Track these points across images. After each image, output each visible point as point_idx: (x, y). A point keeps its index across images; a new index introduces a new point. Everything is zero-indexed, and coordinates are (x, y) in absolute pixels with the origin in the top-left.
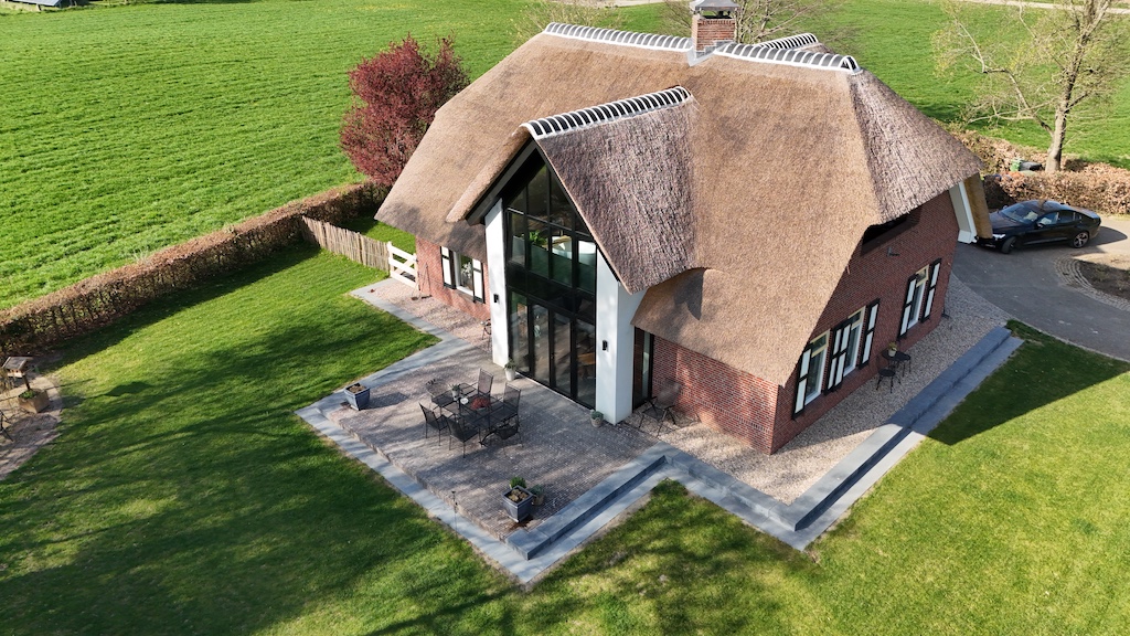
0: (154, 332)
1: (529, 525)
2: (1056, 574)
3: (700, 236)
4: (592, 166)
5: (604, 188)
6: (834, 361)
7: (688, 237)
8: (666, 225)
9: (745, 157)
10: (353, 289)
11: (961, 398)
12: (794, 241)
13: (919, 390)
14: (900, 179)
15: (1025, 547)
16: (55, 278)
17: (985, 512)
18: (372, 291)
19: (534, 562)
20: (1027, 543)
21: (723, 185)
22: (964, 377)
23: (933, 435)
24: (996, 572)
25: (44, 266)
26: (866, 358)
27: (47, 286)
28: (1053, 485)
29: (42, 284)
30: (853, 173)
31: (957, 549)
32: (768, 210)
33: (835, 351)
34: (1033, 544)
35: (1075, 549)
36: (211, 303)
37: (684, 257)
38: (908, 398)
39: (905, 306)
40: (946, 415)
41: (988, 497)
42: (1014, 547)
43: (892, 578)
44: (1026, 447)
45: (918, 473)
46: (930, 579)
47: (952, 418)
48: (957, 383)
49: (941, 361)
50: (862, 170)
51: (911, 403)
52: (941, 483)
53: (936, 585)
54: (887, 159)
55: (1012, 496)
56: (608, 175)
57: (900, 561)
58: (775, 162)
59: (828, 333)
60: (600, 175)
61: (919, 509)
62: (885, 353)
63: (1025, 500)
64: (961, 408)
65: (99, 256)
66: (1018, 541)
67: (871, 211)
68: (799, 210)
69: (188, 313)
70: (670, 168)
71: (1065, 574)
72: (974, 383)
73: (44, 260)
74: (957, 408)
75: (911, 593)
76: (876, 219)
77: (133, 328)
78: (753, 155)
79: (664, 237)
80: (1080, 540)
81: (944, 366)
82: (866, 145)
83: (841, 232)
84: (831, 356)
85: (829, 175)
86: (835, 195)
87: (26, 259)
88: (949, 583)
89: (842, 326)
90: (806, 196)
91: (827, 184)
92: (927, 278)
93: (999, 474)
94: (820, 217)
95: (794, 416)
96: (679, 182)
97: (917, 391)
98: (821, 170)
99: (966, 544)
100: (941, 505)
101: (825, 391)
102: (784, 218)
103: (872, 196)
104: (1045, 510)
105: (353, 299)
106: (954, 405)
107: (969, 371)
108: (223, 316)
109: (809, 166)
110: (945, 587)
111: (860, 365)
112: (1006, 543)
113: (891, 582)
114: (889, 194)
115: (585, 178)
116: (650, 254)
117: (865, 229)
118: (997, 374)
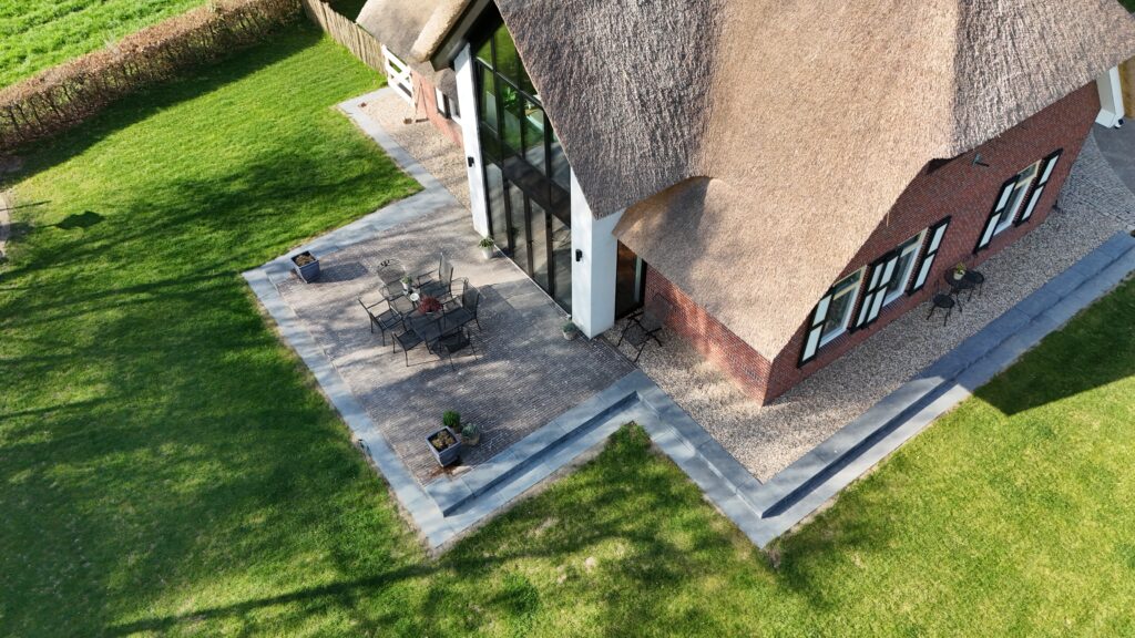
0: (118, 141)
1: (454, 472)
2: (1069, 622)
3: (712, 128)
4: (568, 26)
5: (580, 63)
6: (868, 299)
7: (694, 131)
8: (666, 114)
9: (791, 15)
10: (342, 99)
11: (1036, 341)
12: (829, 161)
13: (983, 325)
14: (1001, 81)
15: (1043, 578)
16: (36, 51)
17: (1009, 518)
18: (363, 105)
19: (452, 519)
20: (1047, 572)
21: (756, 56)
22: (1050, 308)
23: (980, 393)
24: (993, 610)
25: (31, 29)
26: (920, 282)
27: (27, 62)
28: (1112, 488)
29: (22, 58)
30: (930, 70)
31: (955, 569)
32: (805, 107)
33: (872, 286)
34: (1054, 574)
35: (1107, 590)
36: (188, 105)
37: (683, 161)
38: (963, 336)
39: (992, 214)
40: (1005, 365)
41: (1020, 496)
42: (1029, 575)
43: (859, 600)
44: (1096, 426)
45: (941, 450)
46: (907, 608)
47: (1013, 371)
48: (1038, 317)
49: (1027, 281)
50: (944, 68)
51: (965, 346)
52: (966, 468)
53: (911, 618)
54: (990, 47)
55: (1051, 500)
56: (589, 40)
57: (878, 578)
58: (829, 32)
59: (864, 269)
60: (577, 42)
61: (926, 504)
62: (948, 275)
63: (1069, 507)
64: (1030, 357)
65: (88, 22)
66: (1038, 567)
67: (940, 137)
68: (845, 114)
69: (162, 117)
70: (687, 24)
71: (1081, 622)
72: (1060, 318)
73: (31, 23)
74: (1025, 354)
75: (876, 626)
76: (943, 151)
77: (99, 133)
78: (803, 15)
79: (658, 133)
80: (1117, 576)
81: (1028, 289)
82: (962, 24)
83: (892, 162)
84: (864, 293)
85: (897, 68)
86: (898, 102)
87: (14, 18)
88: (927, 618)
89: (885, 260)
90: (859, 95)
91: (890, 81)
92: (1035, 175)
93: (1046, 464)
94: (870, 131)
95: (800, 363)
96: (697, 47)
97: (978, 327)
98: (888, 58)
99: (968, 564)
100: (955, 501)
101: (852, 328)
102: (823, 123)
103: (947, 113)
104: (1087, 524)
105: (340, 115)
106: (1022, 351)
107: (1060, 300)
108: (196, 126)
109: (872, 49)
110: (921, 622)
111: (910, 291)
112: (1019, 568)
113: (857, 606)
114: (976, 109)
115: (555, 48)
116: (633, 160)
117: (925, 163)
118: (1096, 307)
